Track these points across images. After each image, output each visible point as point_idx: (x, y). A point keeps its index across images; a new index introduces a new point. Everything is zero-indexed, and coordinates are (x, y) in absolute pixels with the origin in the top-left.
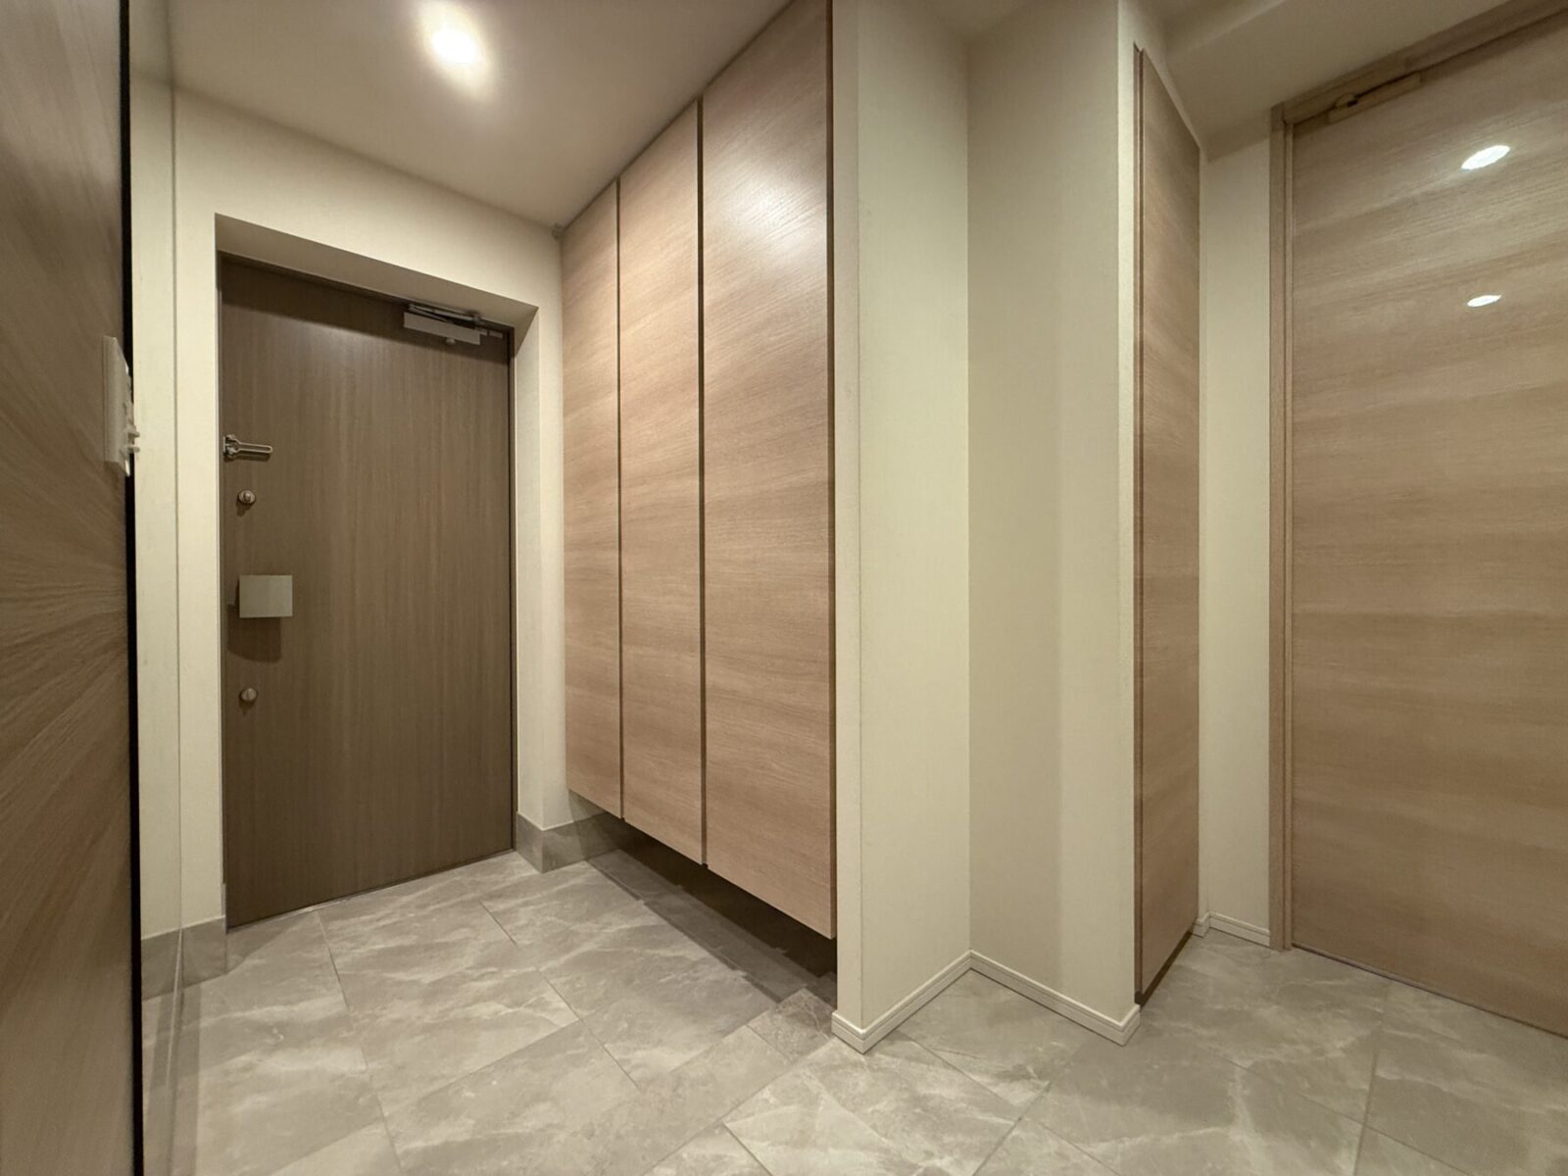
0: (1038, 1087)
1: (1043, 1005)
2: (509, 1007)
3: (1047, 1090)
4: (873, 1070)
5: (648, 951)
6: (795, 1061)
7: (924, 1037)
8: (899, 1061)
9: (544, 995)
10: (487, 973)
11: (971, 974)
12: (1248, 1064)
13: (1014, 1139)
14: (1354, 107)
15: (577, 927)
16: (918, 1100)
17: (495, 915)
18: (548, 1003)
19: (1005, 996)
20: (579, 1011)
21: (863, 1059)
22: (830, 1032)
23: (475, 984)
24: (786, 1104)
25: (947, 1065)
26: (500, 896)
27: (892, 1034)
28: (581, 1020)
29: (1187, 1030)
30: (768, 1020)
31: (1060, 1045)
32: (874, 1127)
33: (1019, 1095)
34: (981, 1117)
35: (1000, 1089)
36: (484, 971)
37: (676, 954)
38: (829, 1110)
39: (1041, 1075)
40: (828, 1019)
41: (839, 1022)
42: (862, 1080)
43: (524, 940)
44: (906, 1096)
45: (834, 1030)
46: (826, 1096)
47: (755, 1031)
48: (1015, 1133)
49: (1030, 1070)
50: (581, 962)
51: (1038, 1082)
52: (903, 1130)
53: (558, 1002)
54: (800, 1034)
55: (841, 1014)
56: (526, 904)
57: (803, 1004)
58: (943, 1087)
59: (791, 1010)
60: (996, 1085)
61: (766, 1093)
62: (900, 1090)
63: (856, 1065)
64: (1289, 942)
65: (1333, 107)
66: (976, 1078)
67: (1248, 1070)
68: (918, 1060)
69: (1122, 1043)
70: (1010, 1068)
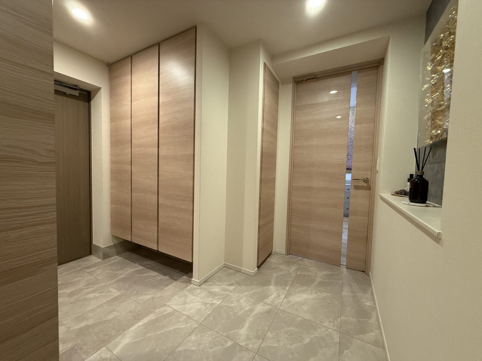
0: (236, 286)
1: (238, 271)
2: (98, 294)
3: (237, 286)
4: (201, 289)
5: (140, 275)
6: (183, 290)
7: (212, 281)
8: (207, 286)
9: (109, 290)
10: (89, 287)
11: (224, 267)
12: (276, 275)
13: (230, 295)
14: (307, 82)
15: (117, 272)
16: (210, 292)
17: (88, 273)
18: (111, 291)
19: (232, 271)
20: (121, 291)
21: (198, 287)
22: (191, 283)
23: (85, 290)
24: (180, 298)
25: (217, 285)
26: (89, 268)
27: (206, 281)
28: (122, 293)
29: (266, 272)
30: (176, 283)
31: (241, 278)
32: (201, 298)
33: (232, 288)
34: (223, 293)
35: (228, 288)
36: (88, 287)
37: (149, 275)
38: (190, 297)
39: (236, 284)
40: (191, 281)
41: (193, 281)
42: (198, 291)
43: (100, 278)
44: (208, 292)
45: (192, 283)
46: (190, 295)
47: (172, 286)
48: (230, 294)
49: (235, 283)
50: (120, 280)
51: (236, 285)
52: (207, 298)
53: (114, 290)
54: (183, 285)
55: (194, 279)
56: (99, 269)
57: (184, 279)
58: (216, 289)
59: (181, 280)
60: (227, 287)
61: (176, 297)
62: (207, 291)
63: (197, 288)
64: (289, 253)
65: (303, 80)
66: (223, 286)
67: (276, 276)
68: (211, 285)
69: (253, 275)
70: (230, 283)
